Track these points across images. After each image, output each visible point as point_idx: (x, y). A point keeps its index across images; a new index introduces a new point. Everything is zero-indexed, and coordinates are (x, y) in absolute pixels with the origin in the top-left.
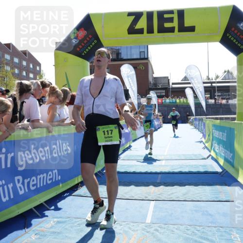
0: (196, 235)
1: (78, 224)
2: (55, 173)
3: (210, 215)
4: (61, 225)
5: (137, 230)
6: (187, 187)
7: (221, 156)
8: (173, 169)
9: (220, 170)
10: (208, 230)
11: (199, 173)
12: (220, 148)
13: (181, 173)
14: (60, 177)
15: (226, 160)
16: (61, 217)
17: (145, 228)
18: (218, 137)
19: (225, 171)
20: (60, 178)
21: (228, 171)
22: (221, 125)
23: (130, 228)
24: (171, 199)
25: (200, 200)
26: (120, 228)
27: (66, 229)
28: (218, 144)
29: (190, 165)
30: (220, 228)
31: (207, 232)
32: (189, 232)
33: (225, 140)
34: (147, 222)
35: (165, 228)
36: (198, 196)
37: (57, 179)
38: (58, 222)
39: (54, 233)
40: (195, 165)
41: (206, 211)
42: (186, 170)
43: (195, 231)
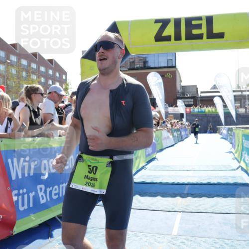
5: (163, 242)
6: (215, 198)
8: (201, 180)
10: (237, 244)
11: (228, 184)
13: (209, 184)
17: (171, 240)
18: (248, 147)
23: (155, 240)
24: (199, 211)
25: (229, 212)
26: (145, 240)
29: (218, 176)
31: (236, 245)
32: (217, 245)
34: (173, 234)
35: (192, 241)
40: (224, 176)
42: (215, 181)
43: (224, 245)
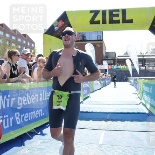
0: (130, 152)
1: (56, 144)
2: (41, 111)
3: (140, 140)
4: (44, 144)
5: (93, 149)
6: (126, 122)
7: (148, 103)
8: (117, 111)
9: (147, 112)
10: (138, 150)
11: (133, 113)
12: (148, 97)
13: (122, 113)
14: (43, 113)
15: (151, 105)
16: (45, 139)
17: (98, 147)
18: (146, 90)
19: (151, 113)
20: (43, 115)
21: (153, 112)
22: (149, 83)
23: (88, 147)
24: (116, 130)
25: (134, 130)
26: (82, 147)
27: (48, 147)
28: (147, 95)
29: (128, 108)
30: (147, 149)
32: (126, 151)
33: (151, 92)
34: (99, 144)
35: (111, 148)
36: (132, 128)
37: (42, 115)
38: (43, 142)
39: (40, 149)
40: (131, 108)
41: (138, 138)
42: (126, 111)
43: (130, 150)
